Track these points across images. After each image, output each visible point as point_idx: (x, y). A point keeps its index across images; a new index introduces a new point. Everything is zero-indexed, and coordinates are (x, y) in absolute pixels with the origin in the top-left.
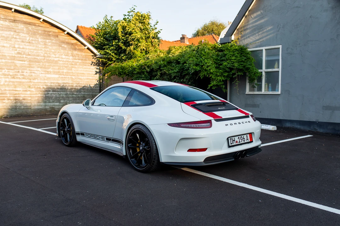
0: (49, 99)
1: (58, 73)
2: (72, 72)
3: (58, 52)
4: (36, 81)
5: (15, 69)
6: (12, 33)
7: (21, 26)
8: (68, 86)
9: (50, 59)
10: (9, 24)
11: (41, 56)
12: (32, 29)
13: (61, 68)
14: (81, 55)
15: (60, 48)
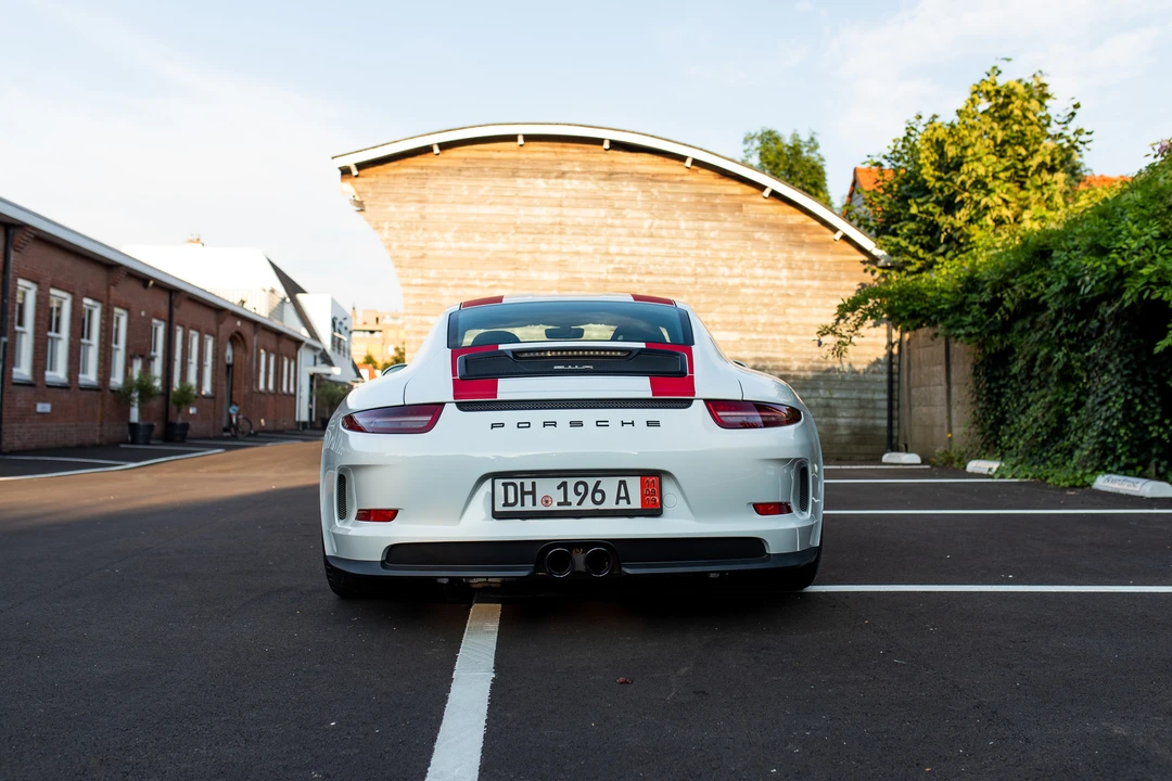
1: (738, 326)
2: (788, 323)
3: (742, 259)
6: (603, 212)
7: (629, 188)
9: (713, 281)
10: (594, 187)
11: (685, 275)
12: (660, 192)
13: (750, 310)
14: (822, 263)
15: (749, 242)
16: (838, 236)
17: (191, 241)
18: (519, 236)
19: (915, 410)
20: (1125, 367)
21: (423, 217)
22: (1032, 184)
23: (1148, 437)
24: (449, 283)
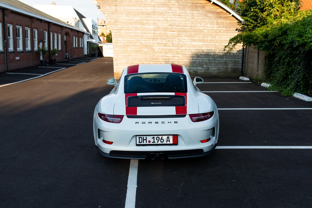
0: (193, 64)
1: (202, 41)
2: (216, 40)
3: (204, 22)
4: (183, 48)
5: (166, 38)
6: (166, 8)
7: (173, 1)
8: (211, 53)
9: (196, 28)
11: (188, 27)
12: (182, 3)
13: (206, 36)
14: (226, 23)
15: (206, 17)
16: (231, 15)
17: (52, 4)
18: (143, 15)
19: (249, 64)
20: (305, 64)
21: (116, 10)
22: (285, 5)
23: (309, 83)
24: (124, 29)
